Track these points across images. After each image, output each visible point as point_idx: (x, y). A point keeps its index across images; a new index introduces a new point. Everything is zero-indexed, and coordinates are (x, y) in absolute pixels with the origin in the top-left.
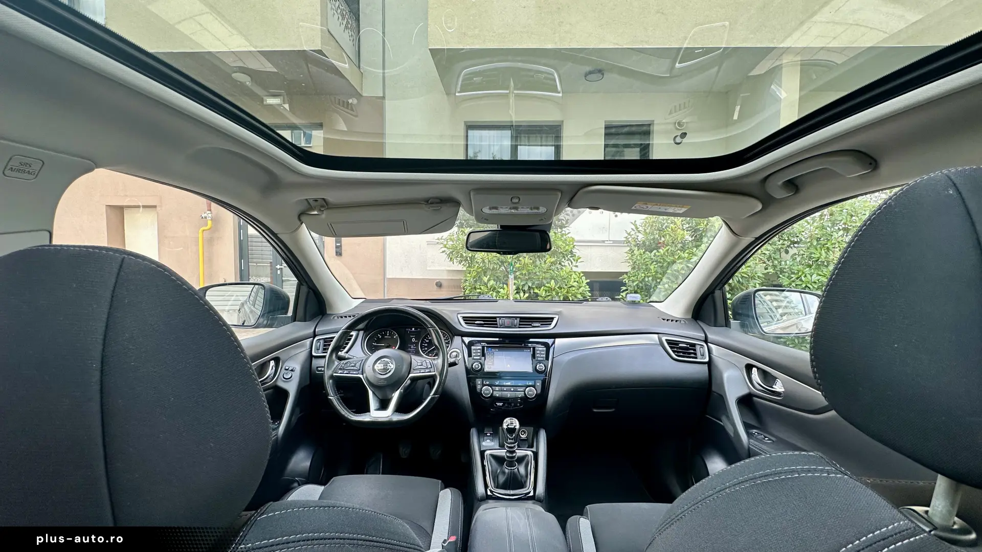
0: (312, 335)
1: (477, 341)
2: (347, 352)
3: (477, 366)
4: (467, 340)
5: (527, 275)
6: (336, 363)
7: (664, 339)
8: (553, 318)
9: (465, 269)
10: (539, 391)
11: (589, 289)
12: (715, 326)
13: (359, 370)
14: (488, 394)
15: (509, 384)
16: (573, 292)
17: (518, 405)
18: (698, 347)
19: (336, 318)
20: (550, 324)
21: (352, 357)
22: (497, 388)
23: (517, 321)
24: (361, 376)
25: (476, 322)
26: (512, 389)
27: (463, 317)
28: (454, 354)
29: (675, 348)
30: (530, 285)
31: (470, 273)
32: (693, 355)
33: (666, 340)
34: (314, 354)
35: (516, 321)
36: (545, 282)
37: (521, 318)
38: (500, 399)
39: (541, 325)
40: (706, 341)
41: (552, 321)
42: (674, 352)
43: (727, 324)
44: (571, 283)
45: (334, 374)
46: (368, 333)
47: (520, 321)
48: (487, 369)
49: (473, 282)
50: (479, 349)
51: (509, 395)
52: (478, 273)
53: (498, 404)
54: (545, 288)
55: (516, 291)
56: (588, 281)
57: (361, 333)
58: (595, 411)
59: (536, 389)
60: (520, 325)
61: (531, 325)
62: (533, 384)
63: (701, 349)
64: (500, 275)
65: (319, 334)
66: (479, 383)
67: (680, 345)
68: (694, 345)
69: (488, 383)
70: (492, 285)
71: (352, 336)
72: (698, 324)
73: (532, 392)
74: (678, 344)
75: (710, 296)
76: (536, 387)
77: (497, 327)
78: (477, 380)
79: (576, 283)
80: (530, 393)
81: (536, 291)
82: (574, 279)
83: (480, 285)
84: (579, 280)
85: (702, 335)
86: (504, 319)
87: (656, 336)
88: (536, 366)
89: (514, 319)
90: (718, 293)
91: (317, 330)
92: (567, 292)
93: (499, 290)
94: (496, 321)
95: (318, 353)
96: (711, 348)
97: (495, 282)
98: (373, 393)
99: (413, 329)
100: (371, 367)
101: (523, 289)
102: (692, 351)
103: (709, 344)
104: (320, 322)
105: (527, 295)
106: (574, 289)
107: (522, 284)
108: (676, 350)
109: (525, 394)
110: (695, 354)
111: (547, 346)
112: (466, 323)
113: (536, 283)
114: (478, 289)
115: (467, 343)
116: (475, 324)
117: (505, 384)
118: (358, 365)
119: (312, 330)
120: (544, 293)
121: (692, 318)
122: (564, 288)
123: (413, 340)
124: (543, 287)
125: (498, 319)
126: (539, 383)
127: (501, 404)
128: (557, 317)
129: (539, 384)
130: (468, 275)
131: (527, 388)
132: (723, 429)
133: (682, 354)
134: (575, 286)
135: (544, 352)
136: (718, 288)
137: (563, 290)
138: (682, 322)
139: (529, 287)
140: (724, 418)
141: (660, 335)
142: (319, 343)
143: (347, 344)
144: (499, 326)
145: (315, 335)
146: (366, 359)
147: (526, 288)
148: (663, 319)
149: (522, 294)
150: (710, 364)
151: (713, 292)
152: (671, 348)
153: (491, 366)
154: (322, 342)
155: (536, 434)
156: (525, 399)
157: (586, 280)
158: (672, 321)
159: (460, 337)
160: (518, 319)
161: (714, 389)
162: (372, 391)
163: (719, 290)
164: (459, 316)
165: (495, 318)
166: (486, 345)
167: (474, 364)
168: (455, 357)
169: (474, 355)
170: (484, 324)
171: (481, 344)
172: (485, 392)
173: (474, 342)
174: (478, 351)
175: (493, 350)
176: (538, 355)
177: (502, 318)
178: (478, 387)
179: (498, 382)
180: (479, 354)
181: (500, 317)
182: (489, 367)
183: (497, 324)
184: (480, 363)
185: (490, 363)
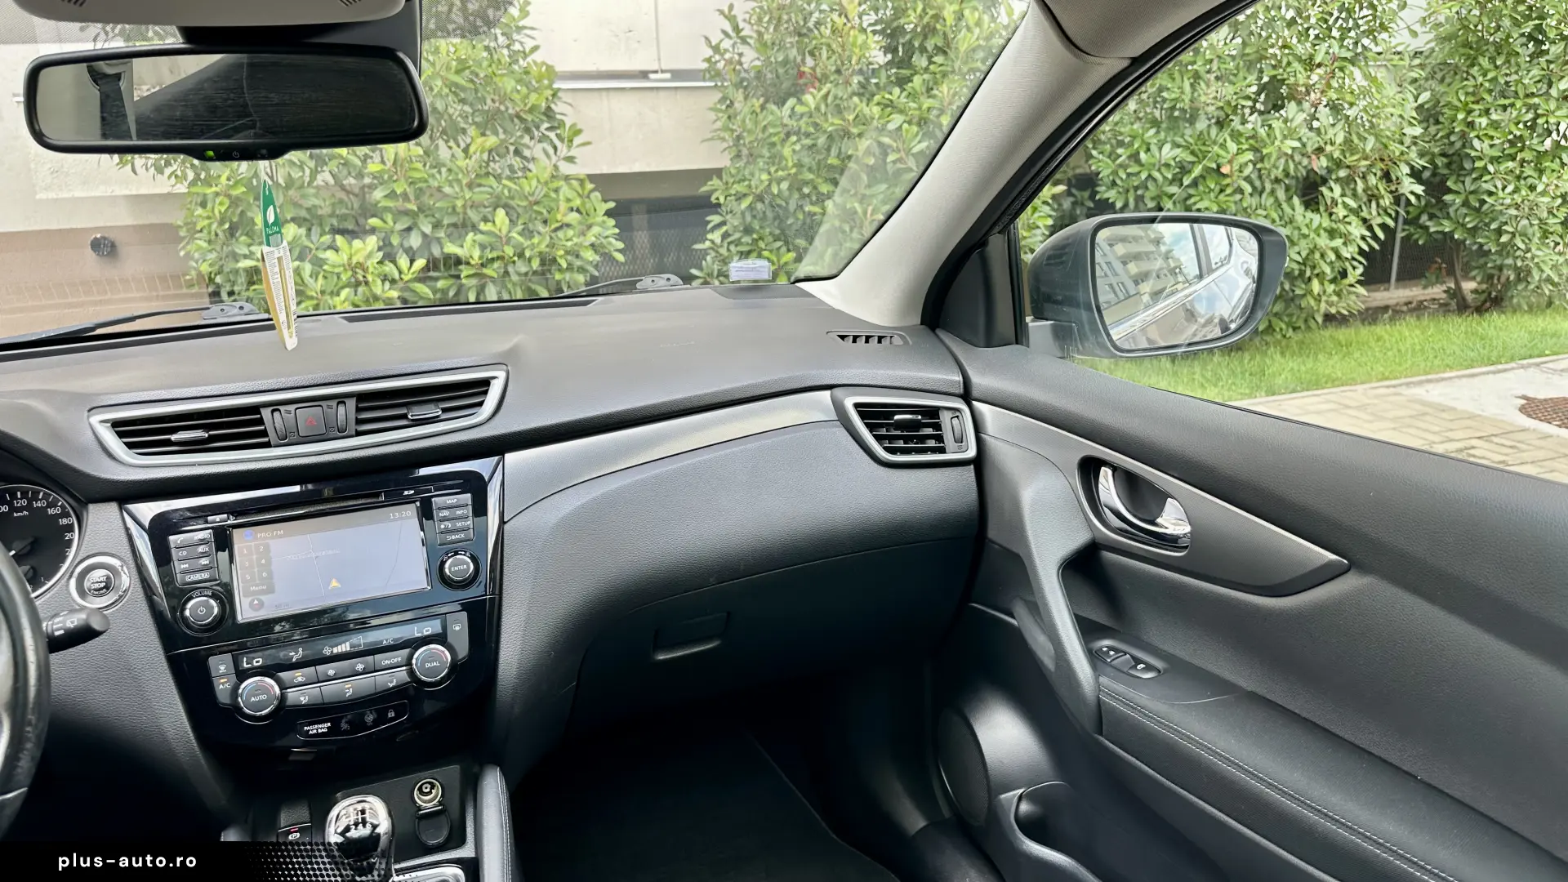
1: (190, 509)
3: (202, 611)
4: (147, 511)
5: (412, 197)
7: (849, 403)
8: (485, 383)
9: (182, 188)
10: (463, 650)
11: (617, 231)
12: (988, 345)
14: (261, 706)
15: (344, 647)
16: (569, 244)
17: (391, 714)
18: (945, 418)
20: (481, 404)
22: (299, 675)
23: (346, 413)
25: (174, 437)
26: (360, 667)
27: (116, 424)
28: (98, 575)
29: (881, 426)
30: (427, 229)
31: (203, 205)
32: (932, 443)
33: (857, 406)
35: (341, 409)
36: (473, 215)
37: (361, 397)
38: (315, 712)
39: (445, 410)
40: (967, 396)
41: (485, 393)
42: (878, 438)
43: (1019, 336)
44: (559, 217)
47: (359, 410)
48: (246, 613)
49: (221, 234)
50: (203, 542)
51: (348, 688)
52: (235, 202)
53: (313, 729)
54: (479, 237)
55: (381, 254)
56: (612, 205)
58: (661, 657)
59: (450, 648)
60: (359, 422)
61: (404, 417)
62: (439, 630)
63: (955, 421)
64: (317, 202)
66: (222, 668)
67: (897, 417)
68: (933, 412)
69: (258, 662)
70: (295, 239)
72: (941, 341)
73: (434, 661)
74: (890, 415)
75: (975, 256)
76: (450, 639)
77: (267, 445)
78: (212, 660)
79: (575, 215)
80: (428, 665)
81: (451, 248)
82: (568, 200)
83: (249, 245)
84: (583, 204)
85: (957, 379)
86: (292, 408)
87: (827, 393)
88: (443, 563)
89: (334, 403)
90: (996, 243)
92: (552, 245)
93: (322, 255)
94: (261, 422)
96: (981, 413)
97: (303, 231)
101: (406, 245)
102: (929, 431)
103: (975, 403)
105: (420, 263)
106: (570, 233)
107: (399, 227)
108: (883, 432)
109: (411, 673)
110: (940, 439)
111: (476, 486)
112: (130, 446)
113: (446, 222)
114: (245, 257)
115: (147, 524)
116: (169, 443)
117: (327, 651)
120: (476, 253)
121: (922, 324)
122: (539, 233)
124: (471, 235)
125: (266, 413)
126: (456, 621)
127: (323, 728)
128: (502, 375)
129: (459, 627)
130: (199, 211)
131: (416, 649)
132: (1016, 637)
133: (901, 444)
134: (574, 223)
135: (469, 511)
136: (997, 229)
137: (536, 240)
138: (897, 341)
139: (425, 235)
140: (1020, 609)
141: (838, 392)
144: (274, 439)
147: (415, 241)
148: (843, 337)
149: (403, 262)
150: (979, 463)
151: (983, 243)
152: (869, 426)
153: (263, 598)
155: (471, 788)
156: (412, 692)
157: (606, 201)
158: (868, 339)
159: (113, 507)
160: (351, 404)
161: (992, 533)
163: (999, 233)
164: (95, 419)
165: (255, 409)
166: (229, 522)
167: (190, 604)
168: (101, 589)
169: (185, 566)
170: (212, 439)
171: (210, 518)
172: (253, 699)
173: (176, 517)
174: (201, 549)
175: (263, 534)
176: (447, 523)
177: (282, 408)
178: (221, 686)
179: (300, 650)
180: (204, 561)
181: (275, 406)
182: (256, 602)
183: (264, 433)
184: (214, 596)
185: (256, 589)
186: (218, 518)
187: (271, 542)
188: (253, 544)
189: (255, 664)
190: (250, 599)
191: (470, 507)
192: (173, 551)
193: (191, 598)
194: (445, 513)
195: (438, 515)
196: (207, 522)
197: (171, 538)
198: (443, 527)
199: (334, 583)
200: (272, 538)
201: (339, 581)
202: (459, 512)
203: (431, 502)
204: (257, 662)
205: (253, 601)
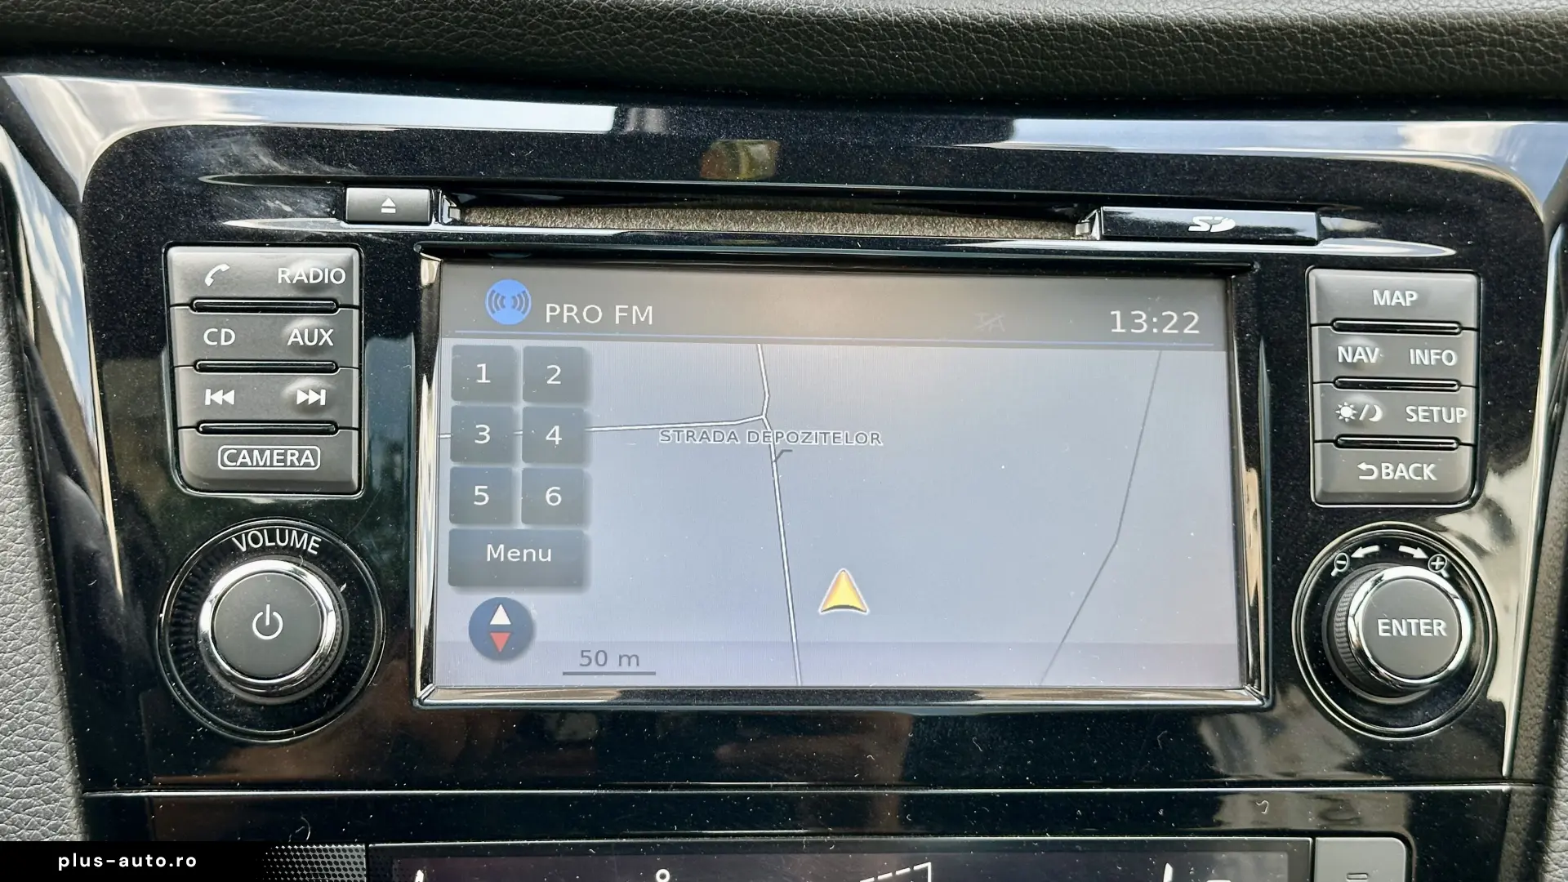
3: (270, 623)
4: (91, 113)
48: (452, 663)
50: (311, 299)
88: (1333, 589)
115: (81, 176)
153: (532, 603)
166: (435, 227)
167: (224, 583)
169: (218, 397)
171: (354, 194)
173: (213, 165)
174: (300, 329)
175: (568, 311)
176: (1360, 397)
180: (306, 390)
182: (501, 618)
184: (328, 562)
185: (513, 555)
186: (389, 199)
187: (597, 350)
188: (519, 345)
190: (479, 598)
191: (1470, 340)
192: (180, 321)
193: (227, 556)
194: (1362, 351)
195: (1329, 355)
196: (339, 209)
197: (178, 256)
198: (1347, 412)
199: (844, 592)
200: (606, 330)
201: (863, 584)
202: (1423, 356)
203: (1302, 287)
205: (489, 608)
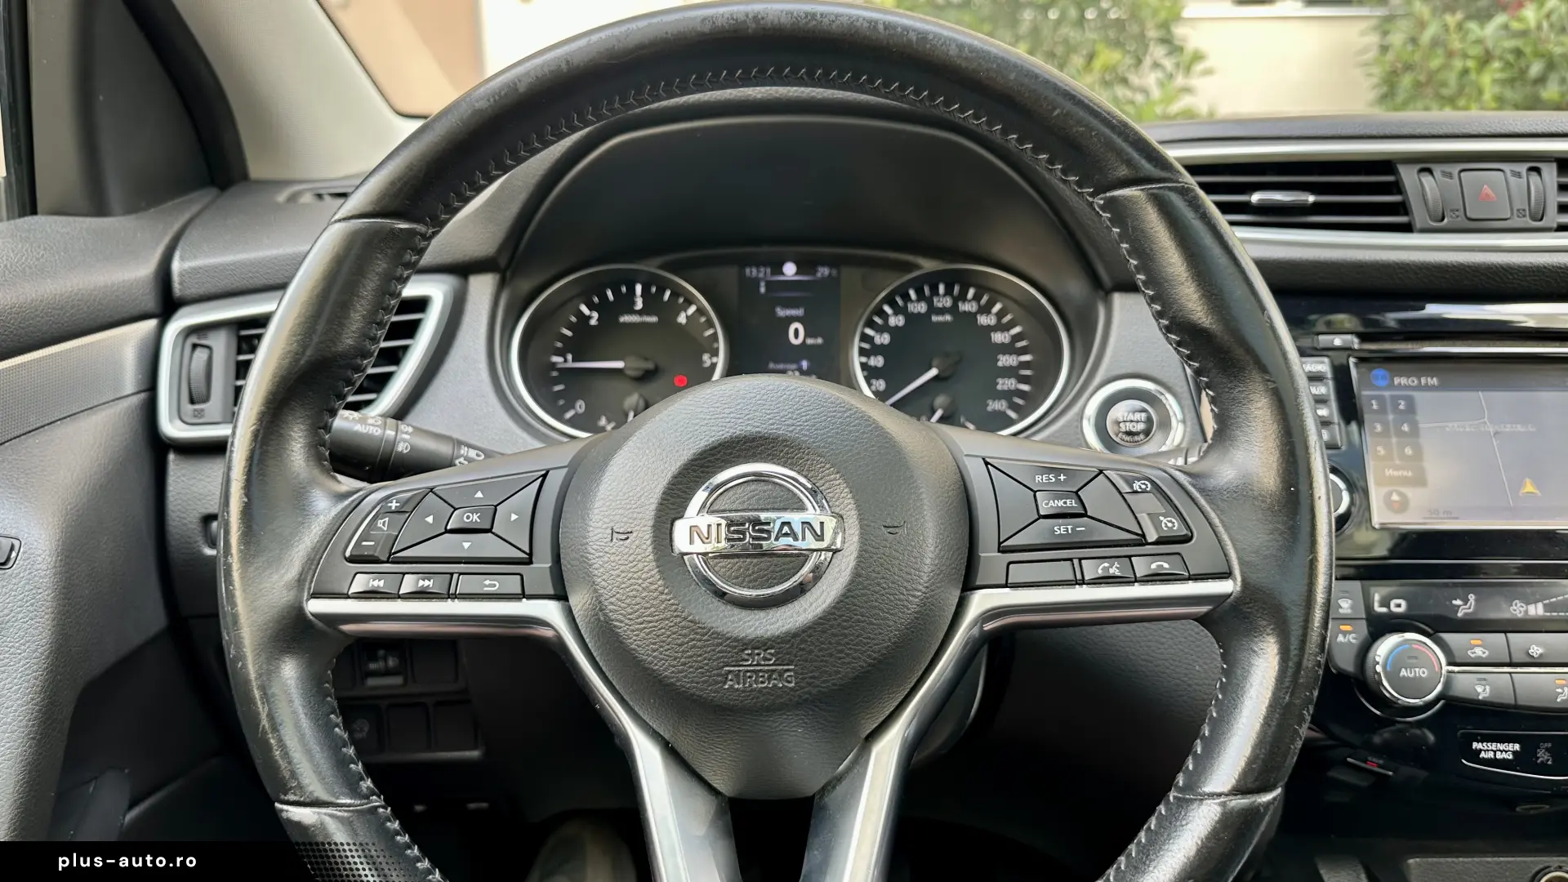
0: (150, 302)
2: (401, 413)
6: (323, 507)
13: (530, 562)
14: (1415, 687)
19: (307, 198)
21: (444, 449)
22: (1478, 645)
23: (1542, 189)
24: (549, 611)
25: (1255, 198)
28: (1132, 410)
34: (171, 428)
35: (1536, 180)
37: (1561, 163)
38: (1500, 719)
45: (315, 606)
46: (525, 285)
48: (1385, 512)
51: (1561, 687)
53: (1491, 752)
57: (482, 287)
65: (193, 290)
66: (1346, 606)
69: (1401, 605)
71: (421, 304)
77: (1407, 228)
86: (1452, 168)
89: (1525, 169)
91: (176, 266)
94: (1396, 187)
95: (198, 421)
98: (671, 752)
99: (790, 269)
100: (644, 536)
104: (197, 221)
117: (1519, 611)
118: (512, 516)
119: (143, 270)
123: (796, 334)
125: (1408, 175)
127: (1508, 752)
142: (201, 355)
143: (394, 357)
144: (1419, 216)
145: (168, 304)
146: (573, 468)
153: (1410, 492)
154: (220, 343)
160: (1553, 174)
162: (655, 735)
165: (1386, 165)
168: (1137, 434)
170: (1317, 209)
171: (1322, 339)
172: (1403, 673)
175: (1403, 381)
177: (1437, 169)
178: (1341, 638)
179: (1472, 597)
180: (1320, 410)
181: (1426, 163)
182: (1395, 497)
183: (1402, 208)
185: (1396, 473)
186: (1335, 339)
187: (1417, 395)
188: (1389, 393)
189: (1394, 609)
190: (1384, 490)
199: (1529, 487)
200: (1419, 388)
201: (1536, 484)
204: (1399, 606)
205: (1390, 494)
